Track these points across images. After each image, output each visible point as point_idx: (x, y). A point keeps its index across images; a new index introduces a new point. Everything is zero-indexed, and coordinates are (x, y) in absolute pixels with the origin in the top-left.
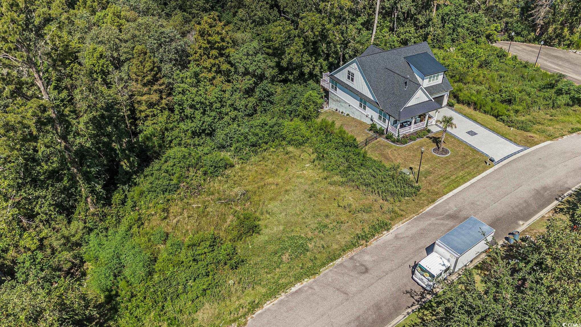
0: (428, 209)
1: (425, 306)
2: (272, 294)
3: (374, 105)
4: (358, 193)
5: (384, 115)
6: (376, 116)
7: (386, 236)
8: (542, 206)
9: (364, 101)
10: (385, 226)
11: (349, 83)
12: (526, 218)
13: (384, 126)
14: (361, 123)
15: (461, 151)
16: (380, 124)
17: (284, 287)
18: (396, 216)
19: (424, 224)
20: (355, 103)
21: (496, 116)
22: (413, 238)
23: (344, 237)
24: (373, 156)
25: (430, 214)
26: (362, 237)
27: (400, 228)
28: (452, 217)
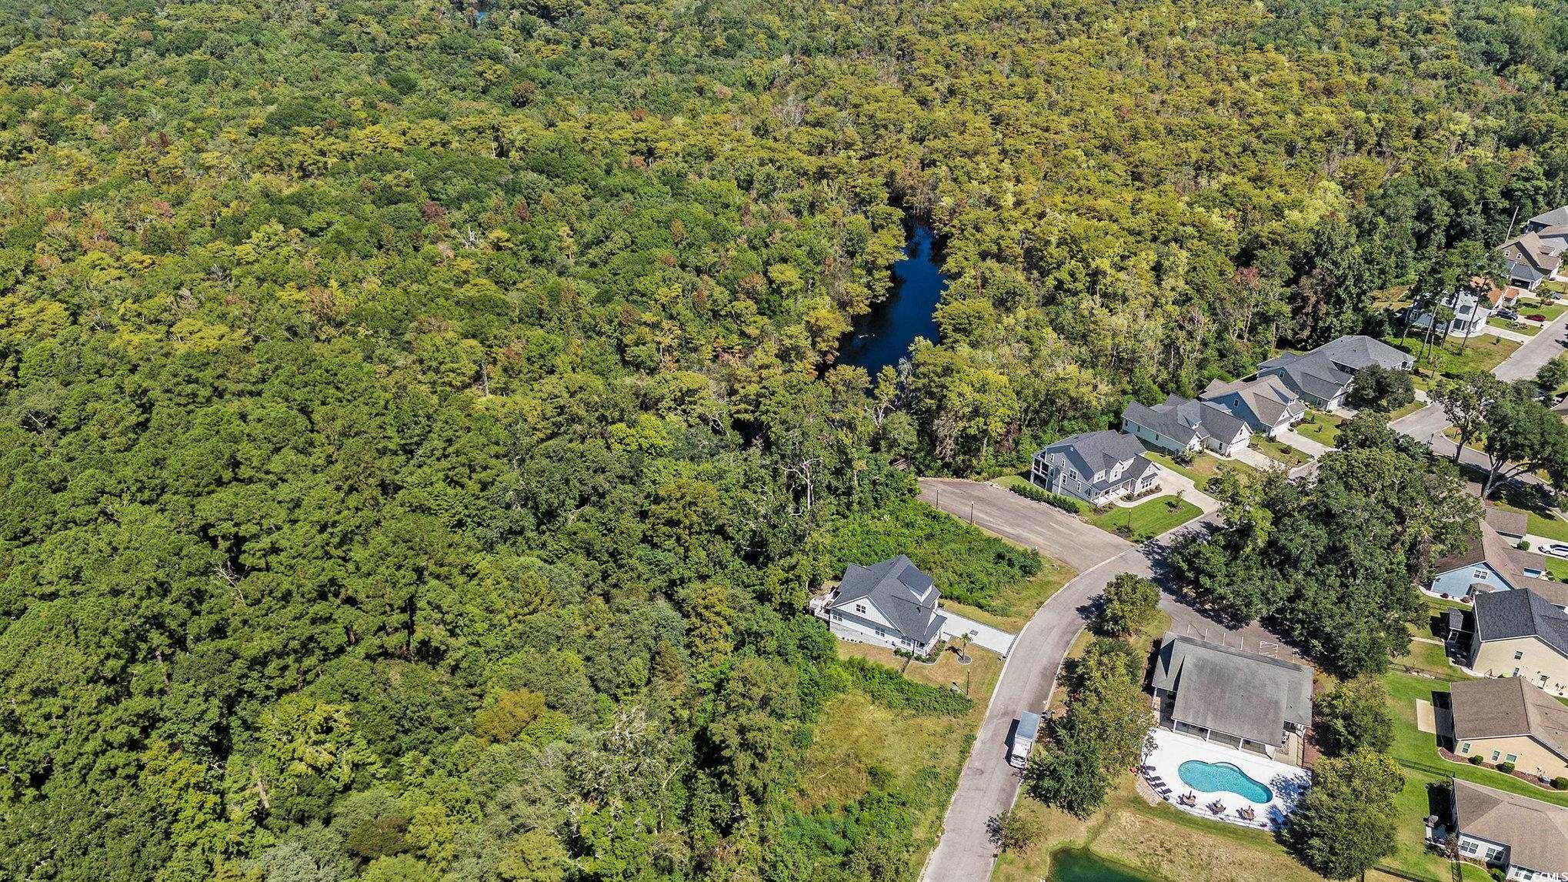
0: (987, 714)
1: (1026, 778)
2: (943, 807)
3: (894, 632)
4: (934, 719)
5: (906, 639)
6: (898, 641)
7: (977, 744)
8: (1050, 686)
9: (880, 630)
10: (969, 739)
11: (860, 614)
12: (1046, 698)
13: (910, 649)
14: (883, 649)
15: (978, 654)
16: (905, 648)
17: (947, 801)
18: (974, 727)
19: (992, 727)
20: (871, 632)
21: (981, 607)
22: (993, 739)
23: (953, 757)
24: (917, 680)
25: (991, 717)
26: (964, 753)
27: (981, 734)
28: (1005, 714)
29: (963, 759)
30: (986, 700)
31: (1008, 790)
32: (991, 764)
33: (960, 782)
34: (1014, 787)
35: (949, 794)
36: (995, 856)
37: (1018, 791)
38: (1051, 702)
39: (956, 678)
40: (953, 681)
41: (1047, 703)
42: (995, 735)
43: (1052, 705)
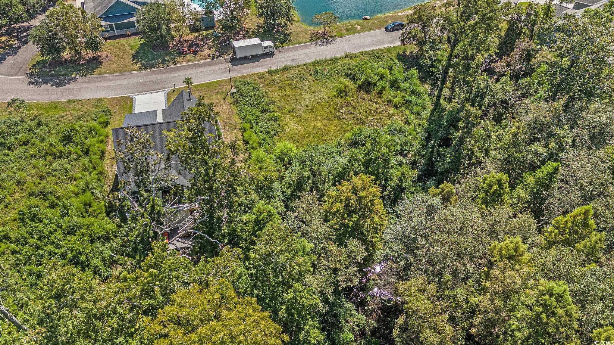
22: (261, 66)
23: (295, 72)
25: (241, 73)
27: (263, 70)
28: (232, 70)
29: (292, 68)
31: (294, 49)
32: (283, 60)
33: (311, 61)
35: (324, 61)
36: (342, 37)
37: (289, 47)
38: (198, 61)
39: (218, 100)
40: (222, 100)
41: (201, 62)
42: (255, 67)
43: (201, 59)
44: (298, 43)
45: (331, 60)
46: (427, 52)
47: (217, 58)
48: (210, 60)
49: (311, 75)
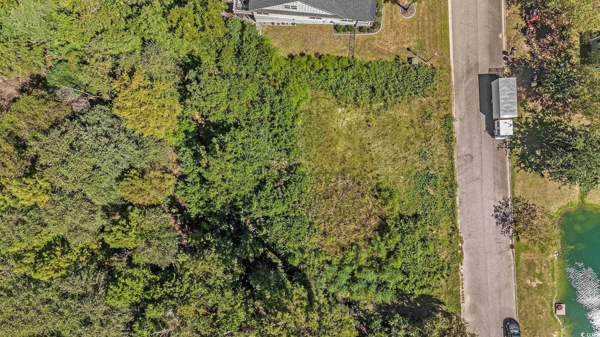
0: (453, 79)
1: (512, 147)
4: (405, 106)
7: (456, 125)
13: (352, 23)
18: (446, 104)
19: (462, 94)
22: (468, 111)
23: (441, 149)
24: (369, 58)
25: (458, 82)
26: (449, 140)
27: (456, 111)
28: (469, 72)
29: (450, 149)
30: (445, 60)
31: (500, 168)
32: (476, 144)
33: (457, 178)
34: (503, 162)
35: (452, 196)
36: (512, 246)
37: (508, 165)
38: (507, 33)
39: (408, 42)
40: (406, 46)
41: (503, 36)
42: (469, 103)
43: (509, 38)
44: (513, 178)
45: (453, 206)
46: (406, 329)
47: (505, 59)
48: (504, 49)
49: (428, 168)
